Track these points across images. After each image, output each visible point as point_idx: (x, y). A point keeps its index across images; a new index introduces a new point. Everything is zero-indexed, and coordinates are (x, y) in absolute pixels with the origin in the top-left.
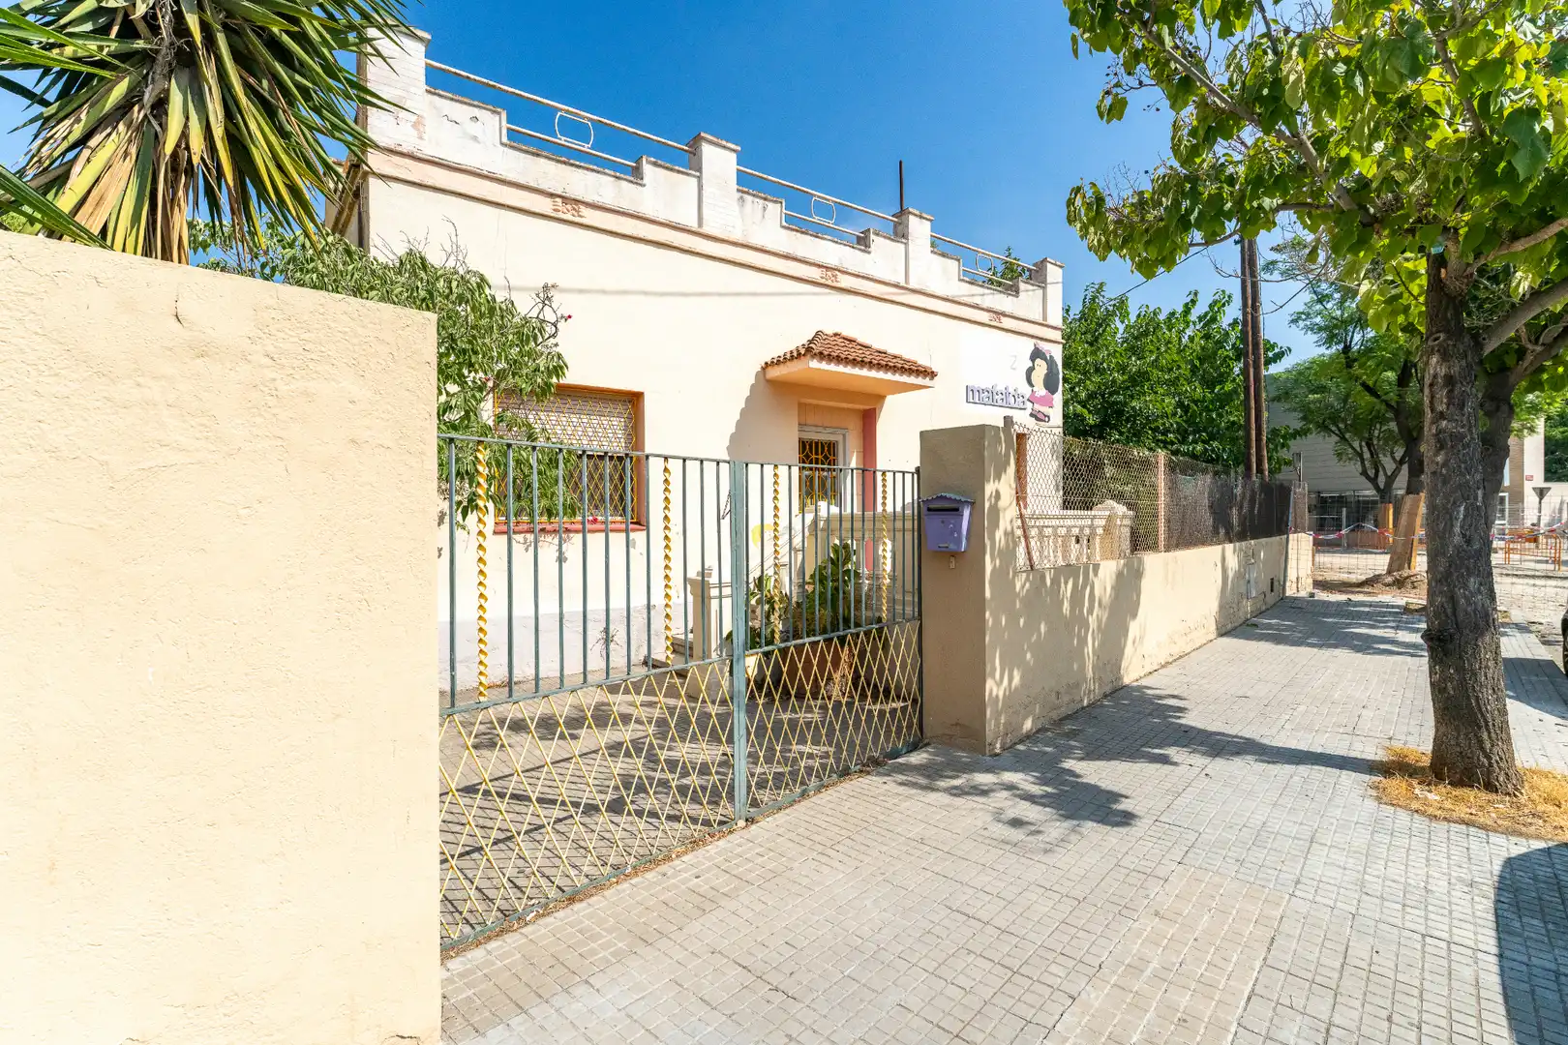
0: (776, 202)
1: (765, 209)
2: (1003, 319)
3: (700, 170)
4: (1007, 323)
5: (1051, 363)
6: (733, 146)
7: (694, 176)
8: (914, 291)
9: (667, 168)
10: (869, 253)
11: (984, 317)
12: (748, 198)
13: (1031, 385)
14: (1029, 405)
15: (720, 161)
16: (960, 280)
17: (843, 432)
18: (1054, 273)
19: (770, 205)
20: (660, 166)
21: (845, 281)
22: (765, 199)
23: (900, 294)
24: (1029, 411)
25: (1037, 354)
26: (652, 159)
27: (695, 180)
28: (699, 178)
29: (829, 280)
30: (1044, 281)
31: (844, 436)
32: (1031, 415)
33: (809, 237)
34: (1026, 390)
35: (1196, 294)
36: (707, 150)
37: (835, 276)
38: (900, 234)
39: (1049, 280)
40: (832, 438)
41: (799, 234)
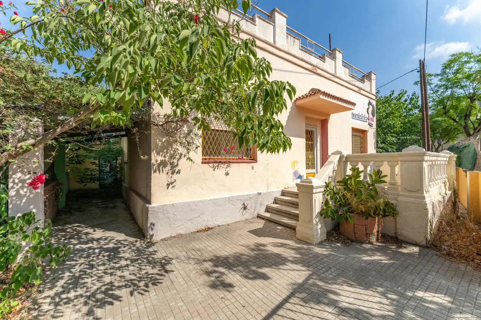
0: (298, 39)
1: (294, 42)
2: (361, 91)
3: (274, 23)
4: (362, 92)
5: (373, 106)
6: (285, 15)
7: (272, 25)
8: (338, 78)
9: (263, 20)
10: (325, 62)
11: (356, 89)
12: (289, 37)
13: (368, 114)
14: (368, 120)
15: (281, 20)
16: (350, 76)
17: (316, 127)
18: (373, 77)
19: (296, 40)
20: (261, 19)
21: (319, 71)
22: (294, 38)
23: (333, 77)
24: (368, 123)
25: (370, 104)
26: (259, 15)
27: (273, 26)
28: (274, 26)
29: (314, 71)
30: (371, 79)
31: (316, 128)
32: (369, 124)
33: (307, 54)
34: (367, 115)
35: (393, 91)
36: (277, 15)
37: (316, 69)
38: (334, 58)
39: (372, 79)
40: (313, 129)
41: (304, 53)
